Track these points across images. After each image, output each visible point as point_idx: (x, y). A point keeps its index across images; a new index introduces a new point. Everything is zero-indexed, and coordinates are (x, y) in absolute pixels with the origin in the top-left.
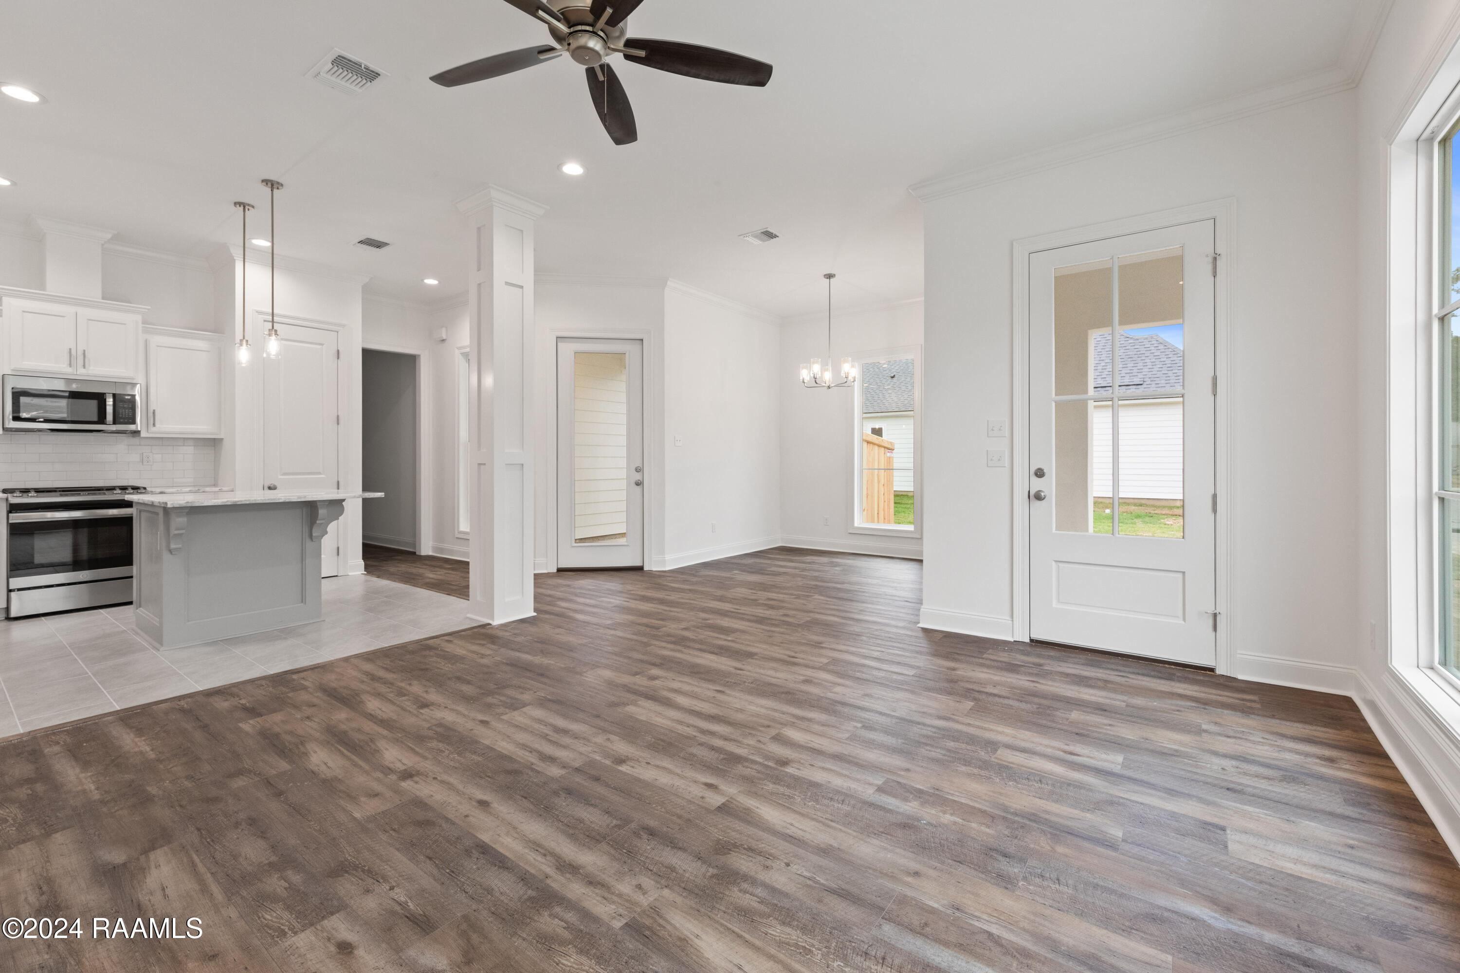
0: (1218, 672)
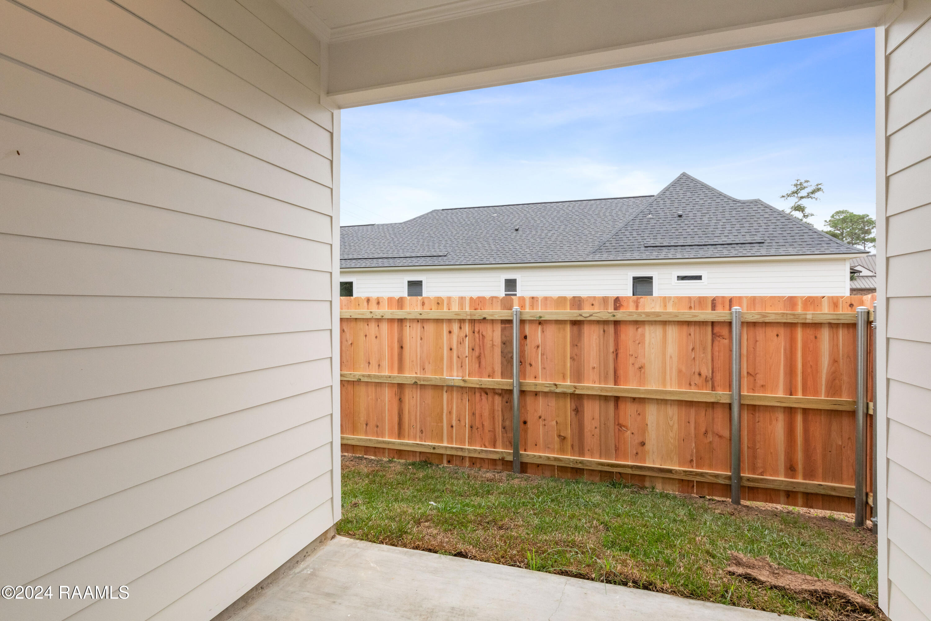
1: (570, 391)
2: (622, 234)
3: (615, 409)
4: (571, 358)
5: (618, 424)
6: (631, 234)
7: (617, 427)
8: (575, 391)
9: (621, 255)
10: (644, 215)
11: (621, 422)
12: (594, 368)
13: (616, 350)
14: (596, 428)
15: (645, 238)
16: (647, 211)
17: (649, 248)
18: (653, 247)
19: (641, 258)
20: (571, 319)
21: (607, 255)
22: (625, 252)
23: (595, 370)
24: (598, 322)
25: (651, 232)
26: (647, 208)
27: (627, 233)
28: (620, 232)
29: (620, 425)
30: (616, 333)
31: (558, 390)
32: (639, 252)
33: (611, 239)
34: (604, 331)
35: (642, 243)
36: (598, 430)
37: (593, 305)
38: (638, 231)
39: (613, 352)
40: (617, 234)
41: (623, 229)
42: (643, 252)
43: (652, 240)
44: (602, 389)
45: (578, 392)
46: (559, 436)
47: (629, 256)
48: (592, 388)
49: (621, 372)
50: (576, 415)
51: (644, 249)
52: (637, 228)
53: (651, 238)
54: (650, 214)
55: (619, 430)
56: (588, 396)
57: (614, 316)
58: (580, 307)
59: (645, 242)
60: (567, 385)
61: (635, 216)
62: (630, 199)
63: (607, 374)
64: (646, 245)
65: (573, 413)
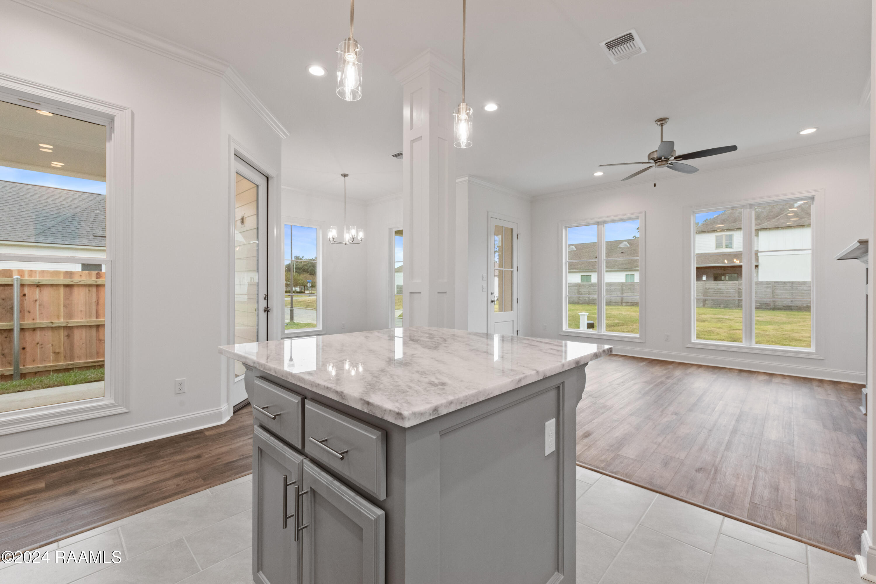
1: (64, 325)
2: (70, 222)
3: (96, 332)
4: (64, 306)
5: (99, 340)
6: (79, 223)
7: (98, 341)
8: (67, 325)
9: (69, 240)
10: (92, 210)
11: (100, 338)
12: (81, 311)
13: (98, 300)
14: (83, 344)
15: (94, 229)
16: (94, 206)
17: (98, 238)
18: (102, 237)
19: (90, 245)
20: (65, 284)
21: (53, 239)
22: (72, 238)
23: (83, 312)
24: (85, 286)
25: (100, 225)
26: (95, 205)
27: (74, 222)
28: (67, 220)
29: (100, 340)
30: (97, 291)
31: (53, 326)
32: (88, 239)
33: (57, 226)
34: (89, 290)
35: (91, 233)
36: (84, 345)
37: (81, 276)
38: (86, 222)
39: (95, 302)
40: (63, 222)
41: (70, 218)
42: (92, 240)
43: (101, 231)
44: (87, 322)
45: (69, 325)
46: (54, 353)
47: (78, 242)
48: (81, 322)
49: (101, 312)
50: (68, 338)
51: (93, 237)
52: (85, 220)
53: (99, 229)
54: (98, 210)
55: (99, 343)
56: (78, 327)
57: (96, 282)
58: (71, 277)
59: (94, 232)
60: (62, 321)
61: (83, 209)
62: (76, 192)
63: (91, 313)
64: (95, 235)
65: (66, 338)
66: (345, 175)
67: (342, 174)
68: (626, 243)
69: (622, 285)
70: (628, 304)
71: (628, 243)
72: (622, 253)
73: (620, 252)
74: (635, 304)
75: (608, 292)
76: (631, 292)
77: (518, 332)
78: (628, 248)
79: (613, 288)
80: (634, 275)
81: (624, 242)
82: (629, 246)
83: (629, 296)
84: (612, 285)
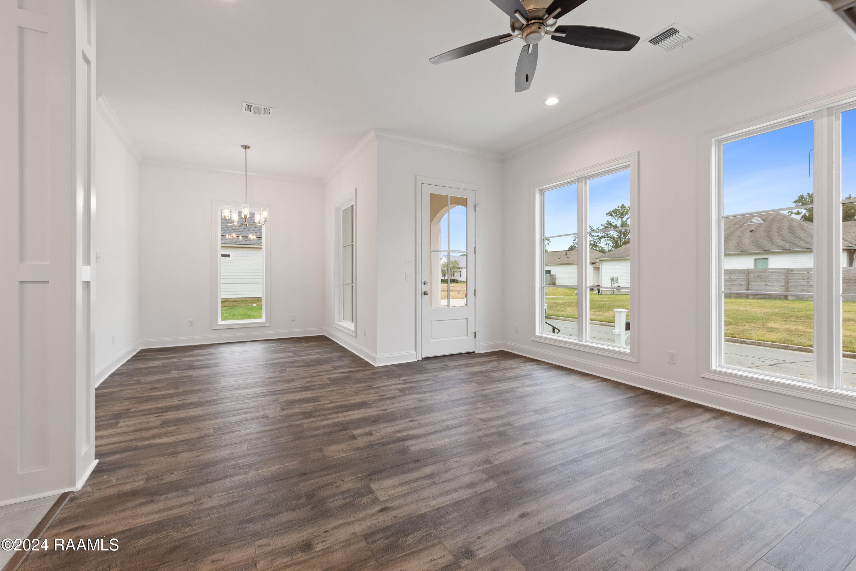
0: (476, 352)
66: (246, 147)
67: (242, 146)
68: (759, 219)
69: (748, 272)
70: (758, 296)
71: (761, 219)
72: (751, 231)
73: (748, 231)
74: (768, 296)
75: (727, 281)
76: (761, 281)
77: (476, 333)
78: (760, 225)
79: (734, 276)
80: (767, 259)
81: (755, 218)
82: (763, 222)
83: (757, 287)
84: (732, 272)
